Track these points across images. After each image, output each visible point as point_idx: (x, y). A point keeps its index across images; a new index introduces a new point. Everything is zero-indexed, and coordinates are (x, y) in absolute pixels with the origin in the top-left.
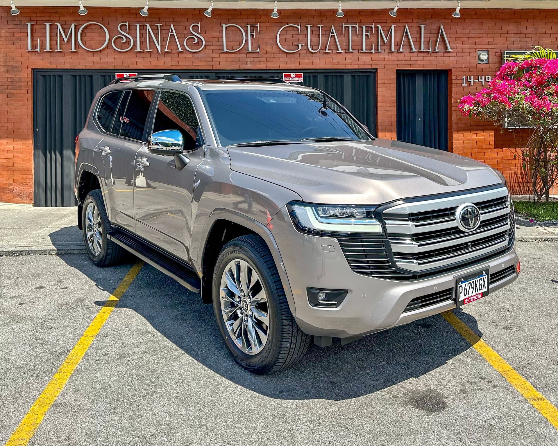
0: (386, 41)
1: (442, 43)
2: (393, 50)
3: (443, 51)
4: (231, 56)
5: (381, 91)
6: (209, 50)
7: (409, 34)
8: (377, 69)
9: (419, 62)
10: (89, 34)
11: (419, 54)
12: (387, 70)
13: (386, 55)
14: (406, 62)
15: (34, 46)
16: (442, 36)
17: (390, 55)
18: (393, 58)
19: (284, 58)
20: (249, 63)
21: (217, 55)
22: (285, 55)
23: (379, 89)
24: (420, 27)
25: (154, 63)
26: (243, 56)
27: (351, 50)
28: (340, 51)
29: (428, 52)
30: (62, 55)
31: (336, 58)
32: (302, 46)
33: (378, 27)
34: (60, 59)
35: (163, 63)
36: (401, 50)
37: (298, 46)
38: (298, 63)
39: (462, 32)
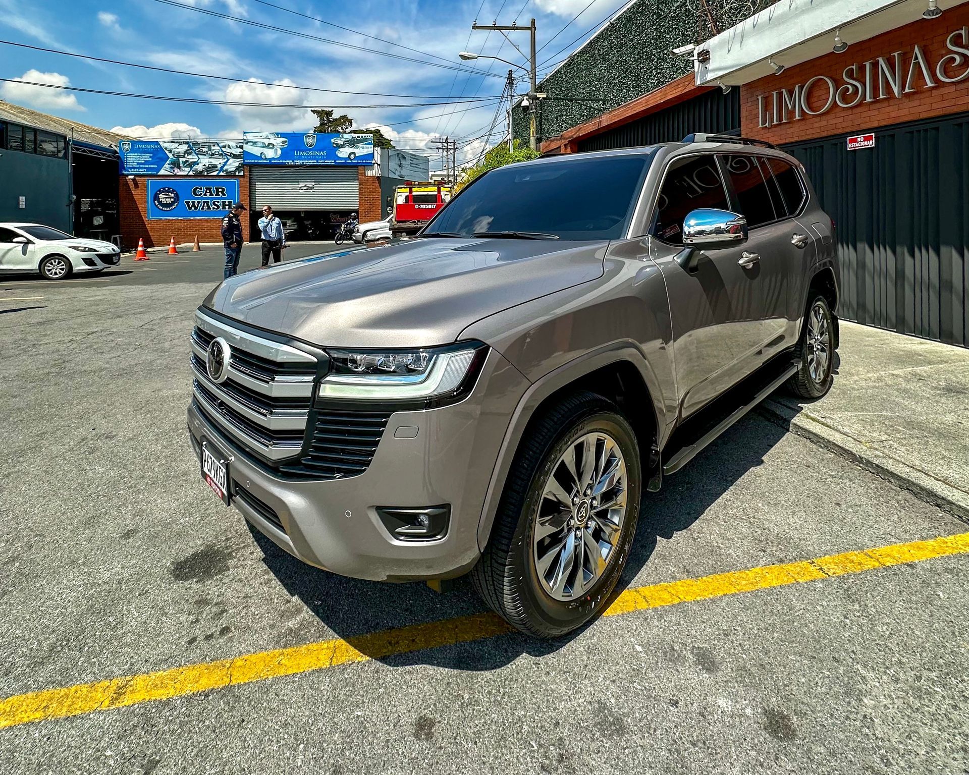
10: (817, 93)
15: (764, 122)
25: (893, 115)
30: (791, 125)
34: (790, 131)
35: (906, 112)
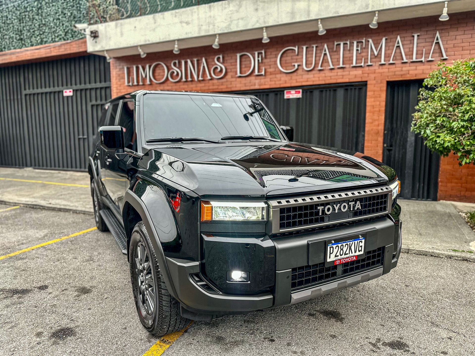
0: (376, 53)
1: (438, 51)
2: (383, 62)
3: (439, 58)
4: (244, 79)
5: (369, 102)
6: (229, 76)
7: (401, 45)
8: (366, 81)
9: (411, 72)
10: (158, 71)
11: (412, 64)
12: (377, 82)
13: (376, 68)
14: (397, 73)
15: (129, 82)
16: (438, 43)
17: (381, 67)
18: (385, 70)
19: (284, 78)
20: (257, 84)
21: (234, 79)
22: (284, 75)
23: (368, 100)
24: (413, 36)
26: (252, 78)
27: (341, 65)
28: (332, 67)
29: (421, 61)
31: (328, 73)
32: (298, 66)
33: (368, 41)
35: (199, 88)
36: (391, 62)
37: (294, 66)
38: (294, 81)
39: (462, 37)
